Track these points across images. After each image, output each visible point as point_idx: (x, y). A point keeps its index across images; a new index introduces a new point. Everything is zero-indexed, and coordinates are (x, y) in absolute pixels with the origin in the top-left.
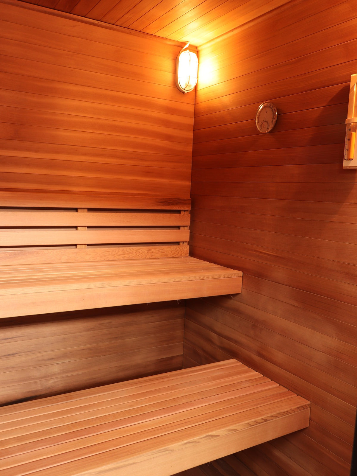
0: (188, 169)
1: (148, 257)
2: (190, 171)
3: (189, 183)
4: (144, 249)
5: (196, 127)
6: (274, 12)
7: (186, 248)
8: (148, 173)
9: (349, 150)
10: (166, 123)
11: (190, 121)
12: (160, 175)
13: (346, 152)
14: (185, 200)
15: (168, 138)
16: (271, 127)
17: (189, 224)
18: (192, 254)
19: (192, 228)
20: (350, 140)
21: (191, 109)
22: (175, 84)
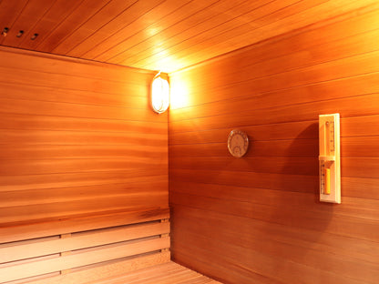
0: (164, 180)
1: (132, 270)
2: (167, 181)
3: (167, 193)
4: (128, 264)
5: (170, 142)
6: (238, 52)
7: (168, 254)
8: (129, 189)
9: (325, 184)
10: (143, 142)
11: (165, 137)
12: (140, 189)
13: (322, 187)
14: (164, 210)
15: (145, 154)
16: (243, 152)
17: (168, 231)
18: (173, 258)
19: (172, 235)
20: (325, 175)
21: (165, 127)
22: (150, 107)
